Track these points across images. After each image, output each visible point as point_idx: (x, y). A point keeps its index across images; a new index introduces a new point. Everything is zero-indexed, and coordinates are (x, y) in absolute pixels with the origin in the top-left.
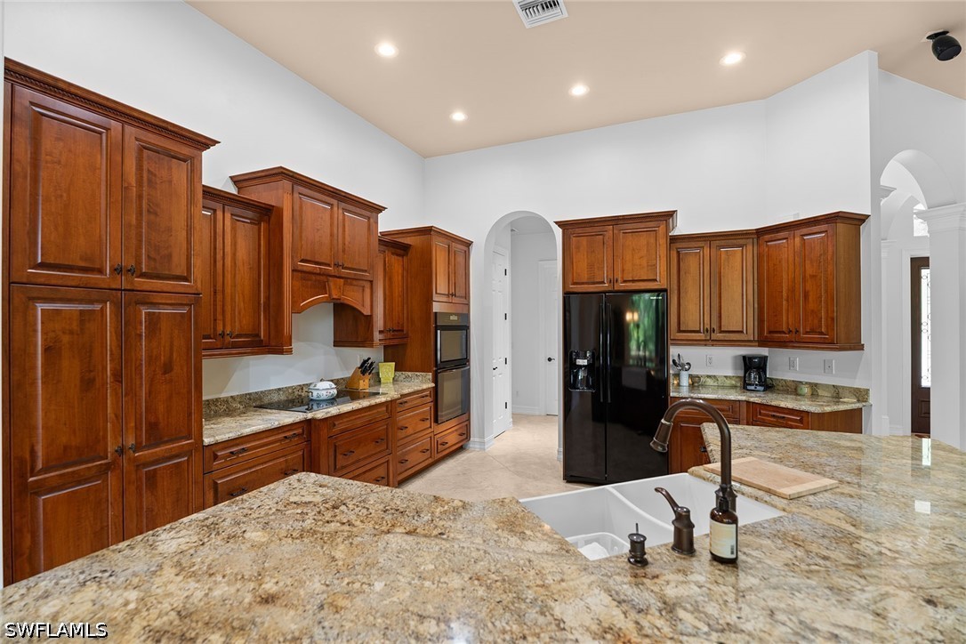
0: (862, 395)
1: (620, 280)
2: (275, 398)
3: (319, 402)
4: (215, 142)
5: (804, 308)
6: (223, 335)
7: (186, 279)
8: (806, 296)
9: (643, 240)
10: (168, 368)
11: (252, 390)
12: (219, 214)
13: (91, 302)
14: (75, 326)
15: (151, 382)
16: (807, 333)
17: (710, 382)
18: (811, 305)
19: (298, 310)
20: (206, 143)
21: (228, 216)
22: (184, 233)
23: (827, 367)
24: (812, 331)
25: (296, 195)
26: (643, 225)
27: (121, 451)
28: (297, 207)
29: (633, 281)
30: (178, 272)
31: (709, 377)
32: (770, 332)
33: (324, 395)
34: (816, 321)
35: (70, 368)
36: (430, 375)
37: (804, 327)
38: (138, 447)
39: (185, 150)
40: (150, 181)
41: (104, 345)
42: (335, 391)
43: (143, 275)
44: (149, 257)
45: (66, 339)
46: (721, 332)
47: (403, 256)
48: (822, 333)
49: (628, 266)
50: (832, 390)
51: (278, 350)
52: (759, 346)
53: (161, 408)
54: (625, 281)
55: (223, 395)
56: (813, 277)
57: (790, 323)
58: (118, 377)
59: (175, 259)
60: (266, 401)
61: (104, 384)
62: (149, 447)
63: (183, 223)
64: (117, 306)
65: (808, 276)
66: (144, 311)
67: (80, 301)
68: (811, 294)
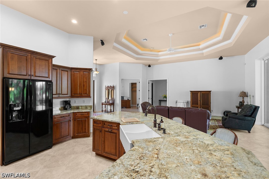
1: (34, 76)
5: (83, 89)
8: (84, 86)
9: (43, 63)
16: (84, 94)
18: (85, 88)
23: (84, 102)
24: (85, 94)
26: (43, 57)
29: (39, 77)
32: (74, 94)
34: (86, 92)
37: (83, 93)
46: (62, 94)
48: (87, 94)
50: (85, 107)
52: (71, 98)
54: (36, 76)
56: (85, 81)
57: (80, 92)
65: (84, 81)
68: (85, 85)
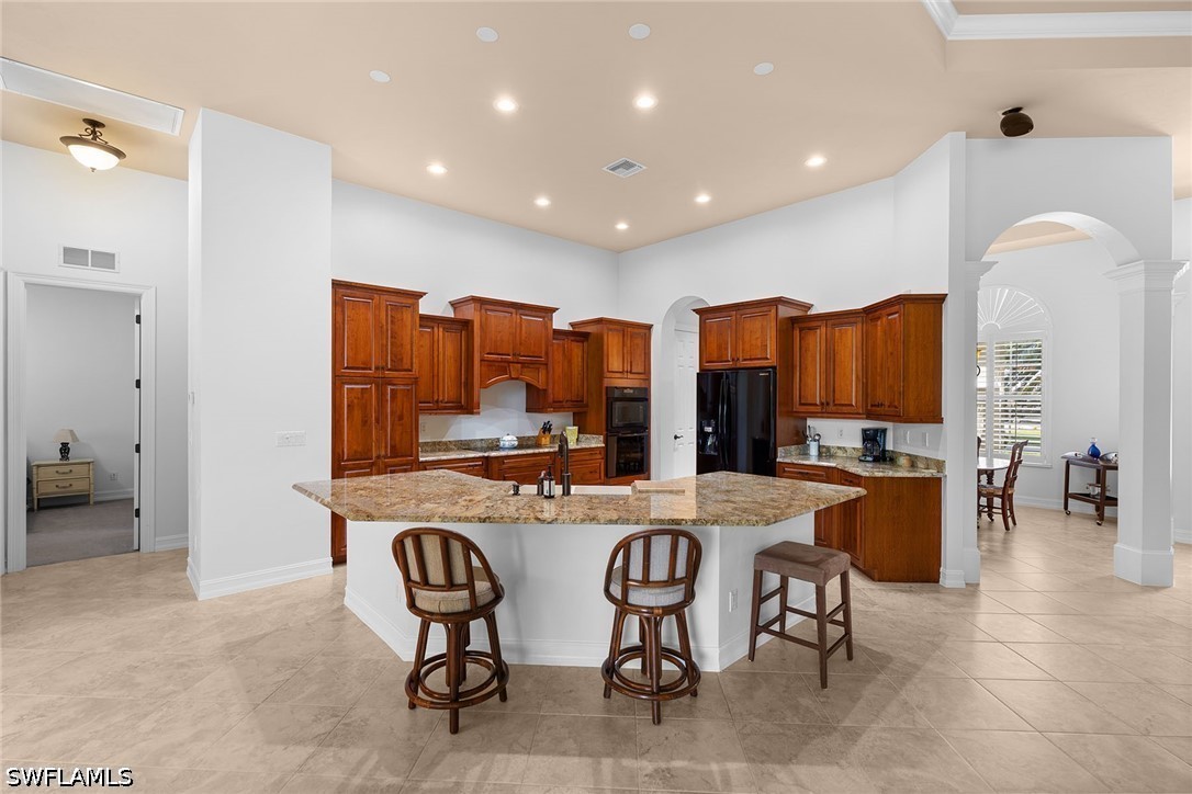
0: (940, 465)
1: (741, 359)
2: (479, 445)
3: (504, 449)
4: (425, 294)
6: (437, 402)
7: (411, 371)
8: (888, 371)
9: (758, 324)
10: (401, 418)
11: (463, 439)
12: (436, 329)
13: (366, 384)
14: (359, 395)
15: (393, 425)
16: (888, 406)
17: (840, 453)
18: (890, 380)
19: (484, 386)
20: (421, 295)
21: (441, 330)
22: (409, 346)
24: (891, 405)
25: (483, 311)
26: (758, 310)
27: (378, 457)
28: (483, 319)
29: (751, 359)
30: (406, 367)
31: (839, 448)
32: (872, 406)
33: (507, 444)
34: (892, 395)
35: (357, 414)
36: (602, 438)
37: (887, 401)
38: (386, 457)
39: (410, 301)
40: (392, 321)
41: (371, 405)
42: (516, 443)
43: (389, 370)
44: (392, 360)
45: (355, 401)
46: (835, 405)
47: (583, 342)
48: (896, 407)
49: (747, 347)
50: (924, 461)
51: (471, 412)
53: (398, 439)
54: (745, 360)
55: (444, 440)
58: (377, 421)
59: (405, 361)
60: (472, 446)
61: (371, 423)
62: (391, 457)
63: (409, 341)
64: (377, 386)
66: (389, 388)
67: (362, 384)
68: (891, 370)
